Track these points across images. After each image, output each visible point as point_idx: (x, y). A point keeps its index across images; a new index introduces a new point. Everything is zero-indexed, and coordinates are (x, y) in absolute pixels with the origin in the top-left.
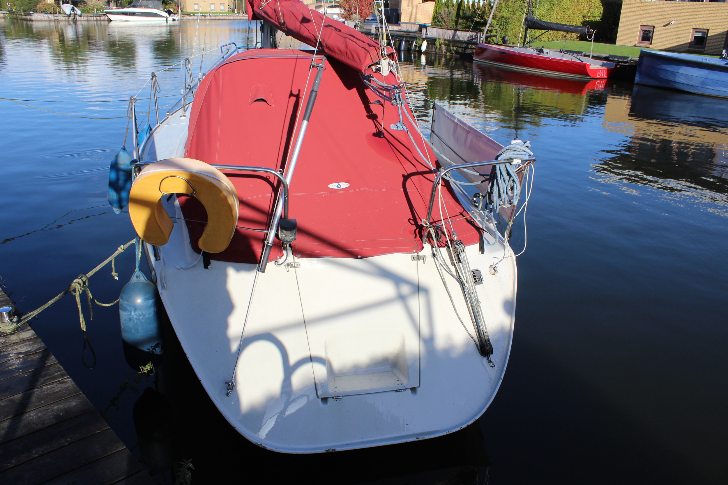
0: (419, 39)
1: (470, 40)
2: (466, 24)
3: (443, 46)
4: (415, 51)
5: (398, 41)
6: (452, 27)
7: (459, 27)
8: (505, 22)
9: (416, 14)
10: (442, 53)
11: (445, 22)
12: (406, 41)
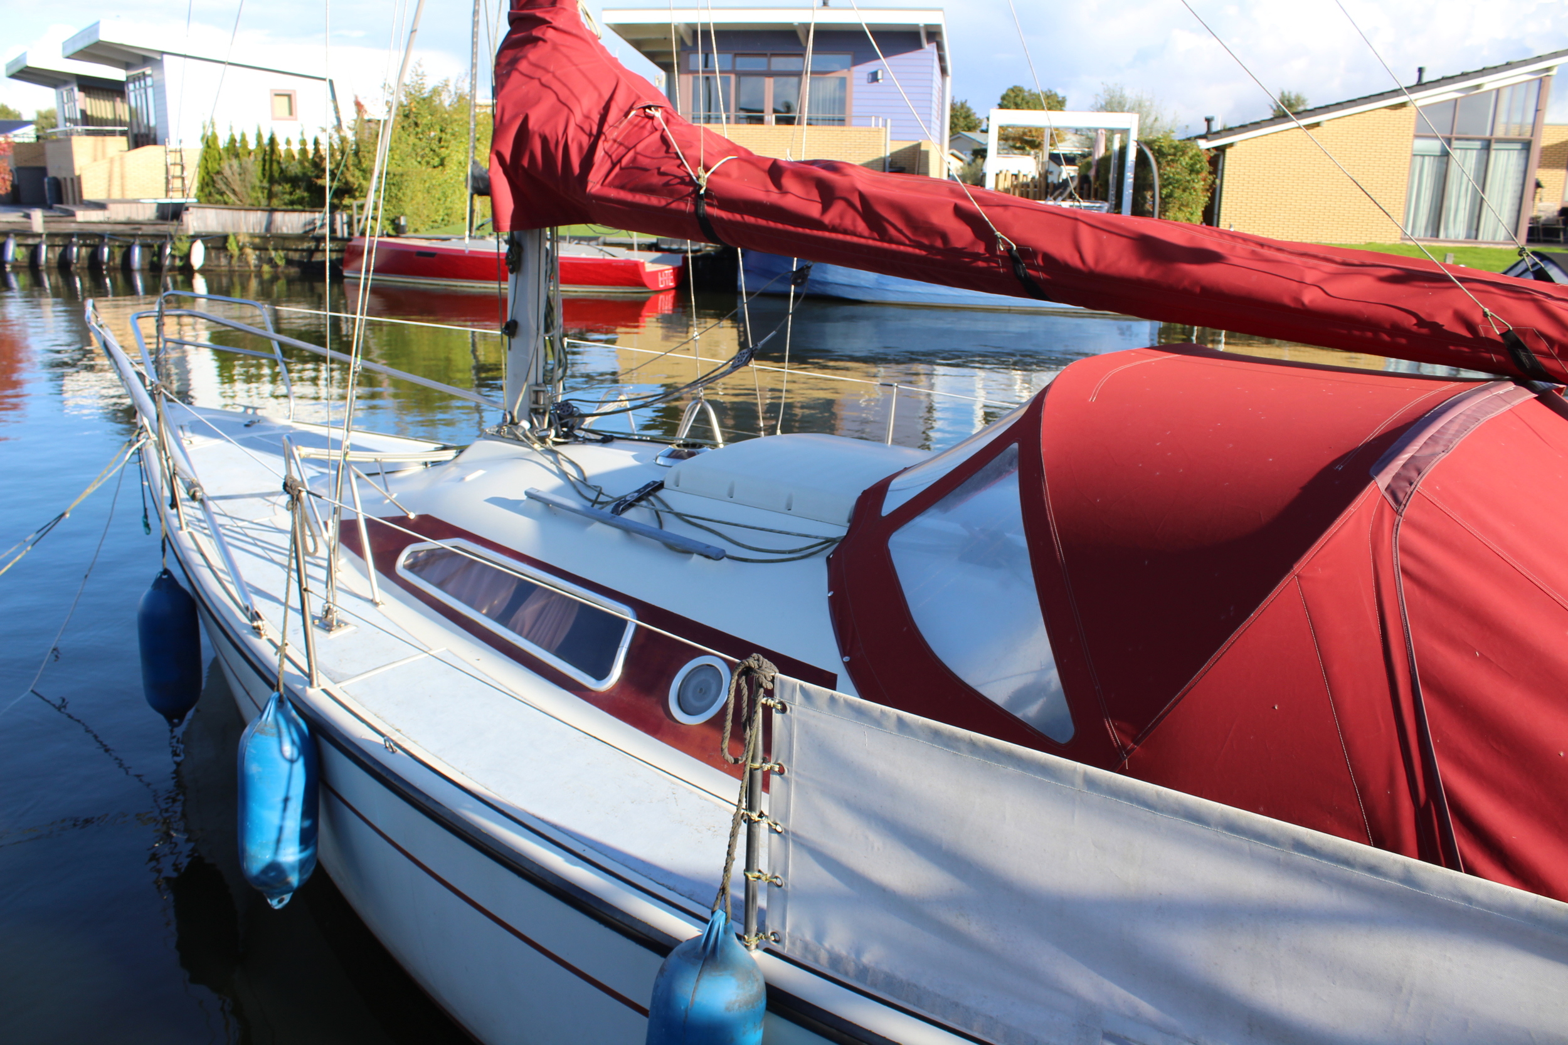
0: (180, 240)
1: (310, 230)
2: (291, 194)
3: (249, 251)
4: (172, 268)
5: (120, 247)
6: (256, 203)
7: (275, 202)
8: (394, 184)
9: (123, 177)
10: (247, 269)
11: (234, 192)
12: (142, 246)
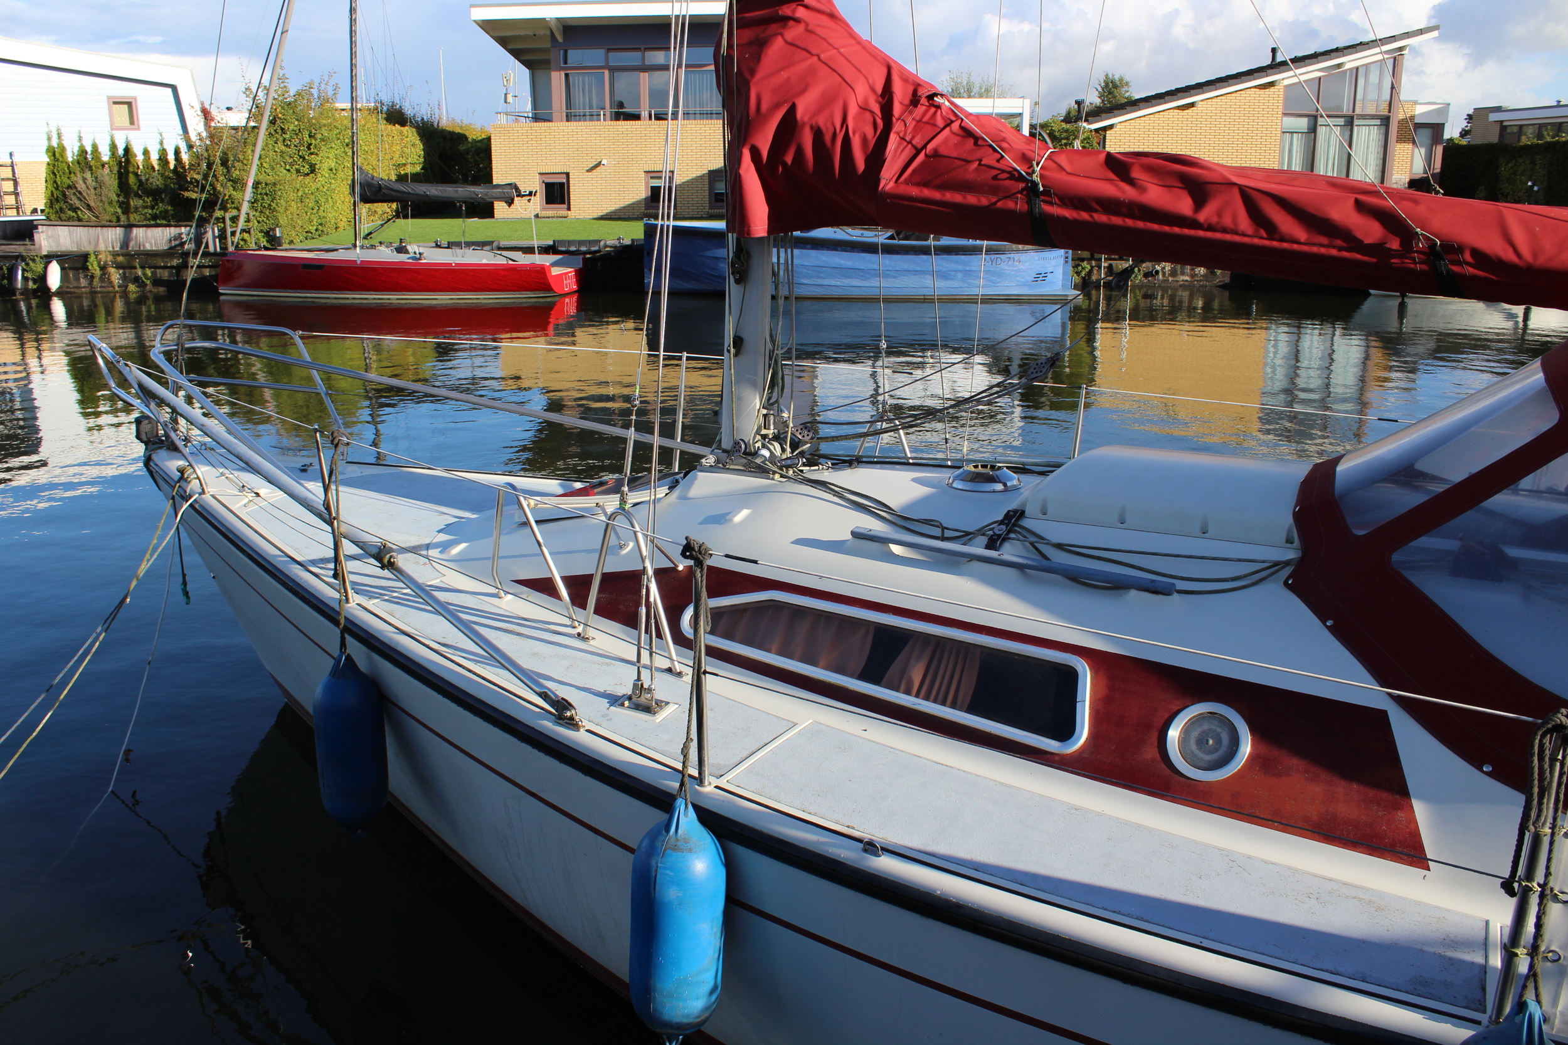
0: (34, 260)
1: (176, 246)
2: (152, 208)
3: (112, 270)
4: (26, 292)
6: (114, 219)
7: (134, 218)
8: (266, 194)
10: (111, 289)
11: (89, 207)
